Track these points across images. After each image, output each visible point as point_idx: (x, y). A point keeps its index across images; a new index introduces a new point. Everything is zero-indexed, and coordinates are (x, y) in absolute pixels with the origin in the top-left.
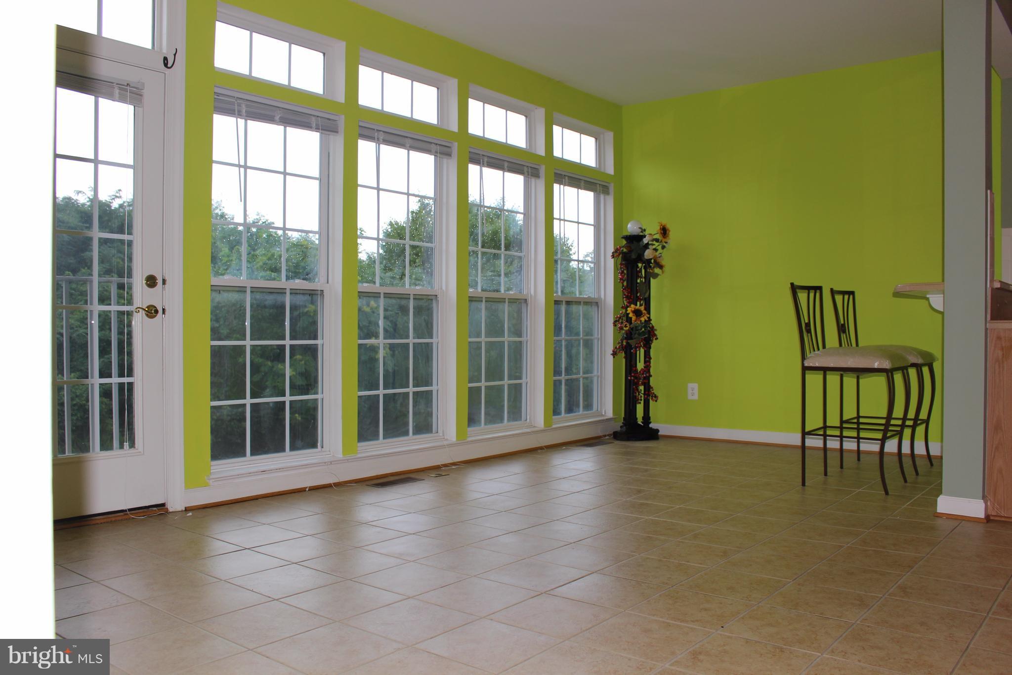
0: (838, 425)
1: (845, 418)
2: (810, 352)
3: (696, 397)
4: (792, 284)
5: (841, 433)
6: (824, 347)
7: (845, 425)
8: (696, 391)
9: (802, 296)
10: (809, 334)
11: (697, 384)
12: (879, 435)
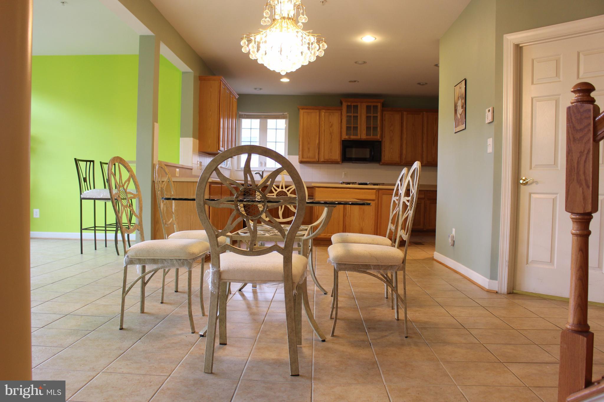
0: (104, 226)
1: (107, 224)
2: (86, 190)
3: (38, 216)
4: (75, 159)
5: (106, 229)
6: (94, 188)
7: (107, 226)
8: (38, 213)
9: (82, 165)
10: (85, 183)
11: (38, 210)
12: (115, 229)
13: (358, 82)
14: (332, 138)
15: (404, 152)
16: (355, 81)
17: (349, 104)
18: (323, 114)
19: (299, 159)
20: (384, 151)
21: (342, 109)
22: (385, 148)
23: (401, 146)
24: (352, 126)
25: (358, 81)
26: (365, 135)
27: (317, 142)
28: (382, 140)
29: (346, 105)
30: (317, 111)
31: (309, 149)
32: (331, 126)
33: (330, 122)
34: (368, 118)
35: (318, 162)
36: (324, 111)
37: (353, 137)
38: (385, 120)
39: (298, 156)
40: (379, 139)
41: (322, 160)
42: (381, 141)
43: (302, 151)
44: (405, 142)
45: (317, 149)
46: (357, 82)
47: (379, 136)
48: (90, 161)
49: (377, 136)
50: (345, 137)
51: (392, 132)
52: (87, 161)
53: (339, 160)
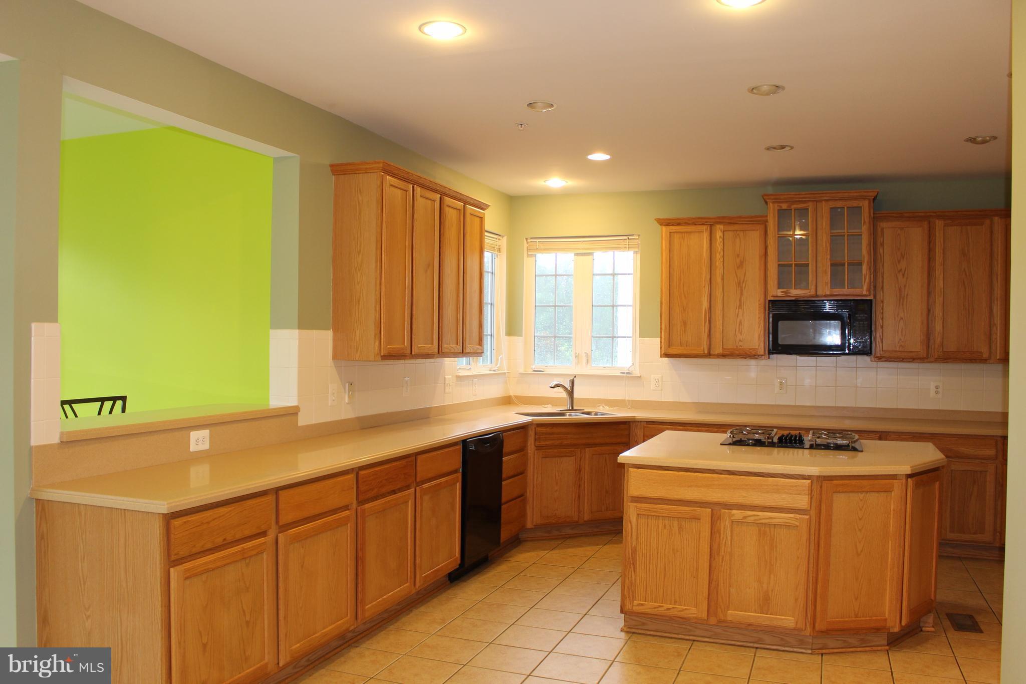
13: (792, 148)
14: (742, 294)
15: (938, 327)
16: (783, 147)
17: (784, 206)
18: (718, 234)
19: (661, 348)
20: (882, 327)
21: (767, 221)
22: (882, 319)
23: (929, 311)
24: (794, 263)
25: (789, 146)
26: (829, 285)
27: (705, 305)
28: (875, 296)
29: (777, 208)
30: (705, 227)
31: (685, 323)
32: (741, 265)
33: (738, 256)
34: (834, 239)
35: (709, 355)
36: (722, 227)
37: (796, 293)
38: (882, 245)
39: (659, 339)
40: (865, 295)
41: (718, 350)
42: (871, 301)
43: (668, 330)
44: (939, 300)
45: (705, 323)
46: (789, 148)
47: (865, 288)
48: (114, 399)
49: (862, 288)
50: (777, 293)
51: (903, 275)
52: (103, 400)
53: (761, 351)
